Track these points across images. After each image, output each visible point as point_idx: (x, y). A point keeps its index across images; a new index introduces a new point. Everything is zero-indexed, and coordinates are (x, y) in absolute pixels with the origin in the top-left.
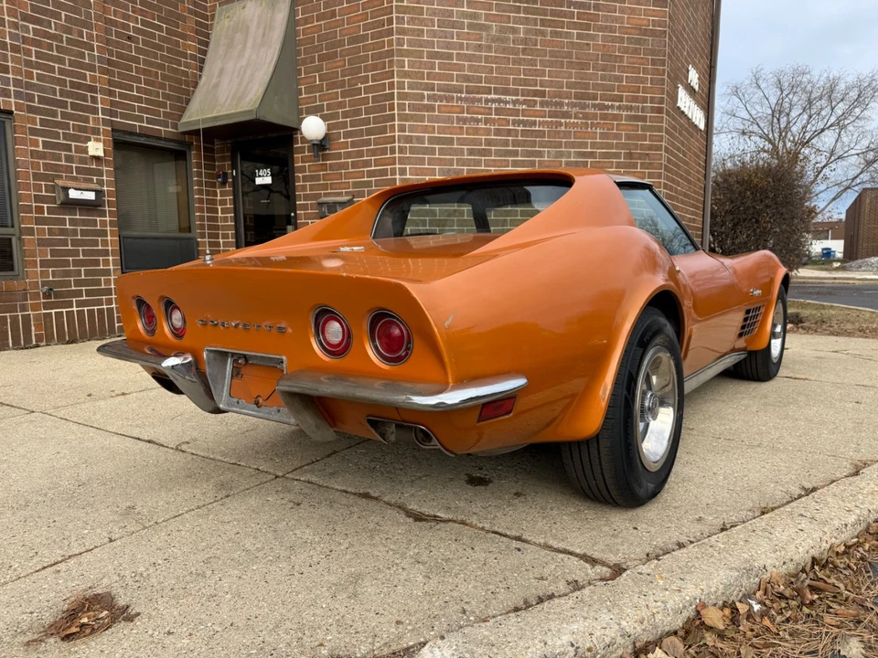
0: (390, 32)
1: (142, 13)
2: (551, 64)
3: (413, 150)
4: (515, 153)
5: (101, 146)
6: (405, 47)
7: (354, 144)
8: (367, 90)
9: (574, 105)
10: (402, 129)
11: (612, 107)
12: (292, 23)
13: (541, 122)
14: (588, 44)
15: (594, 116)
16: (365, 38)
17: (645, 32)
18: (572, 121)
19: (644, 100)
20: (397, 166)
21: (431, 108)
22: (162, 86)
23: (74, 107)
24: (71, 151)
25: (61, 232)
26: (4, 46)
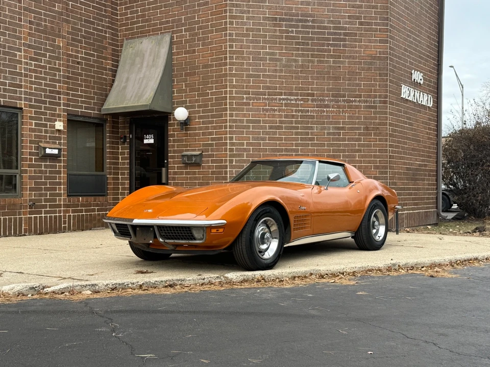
0: (225, 64)
1: (85, 48)
2: (318, 78)
3: (237, 127)
4: (297, 128)
5: (62, 124)
6: (234, 72)
7: (203, 123)
8: (212, 94)
9: (332, 101)
10: (231, 115)
11: (355, 101)
12: (170, 54)
13: (312, 110)
14: (339, 66)
15: (344, 107)
16: (212, 66)
17: (374, 58)
18: (330, 109)
19: (375, 97)
20: (228, 136)
21: (248, 104)
22: (93, 88)
23: (50, 103)
24: (47, 127)
25: (40, 172)
26: (21, 74)
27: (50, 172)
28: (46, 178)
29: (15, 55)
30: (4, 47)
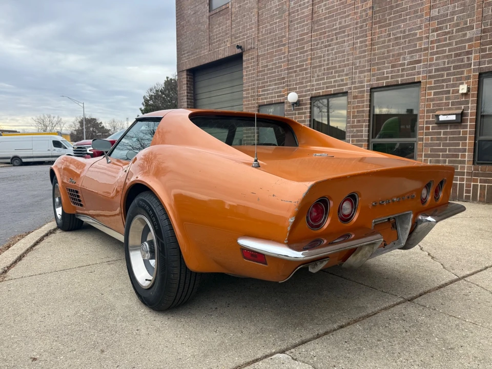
5: (466, 86)
23: (455, 68)
24: (449, 93)
25: (438, 139)
26: (420, 50)
27: (451, 139)
28: (444, 145)
29: (416, 34)
30: (404, 32)
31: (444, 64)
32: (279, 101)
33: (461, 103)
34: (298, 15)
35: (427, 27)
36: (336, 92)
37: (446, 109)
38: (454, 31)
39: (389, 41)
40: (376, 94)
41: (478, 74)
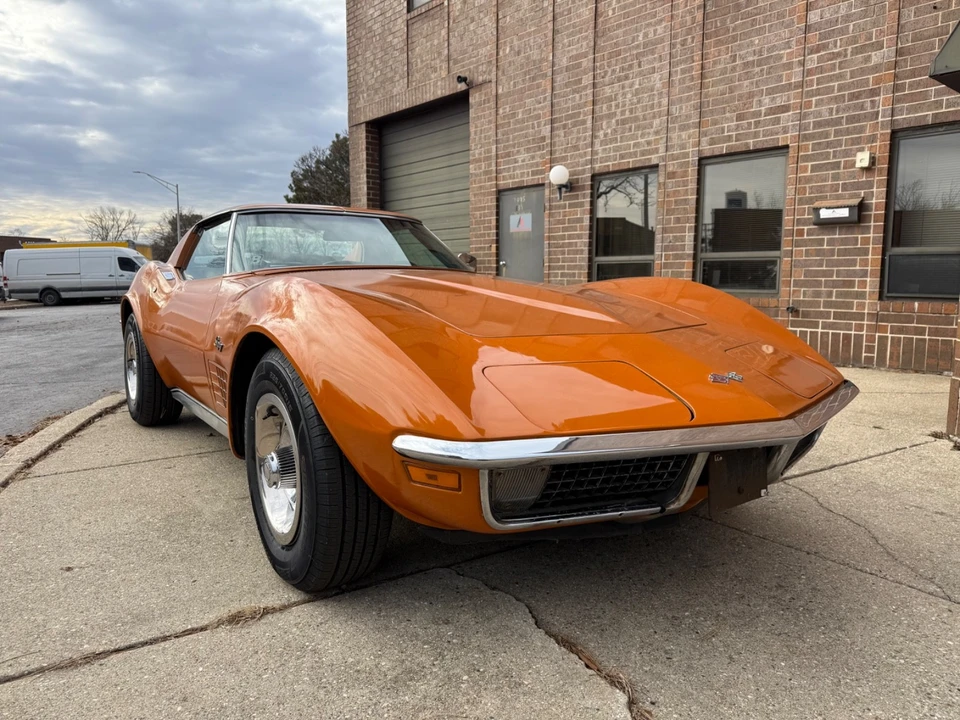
5: (869, 154)
23: (850, 120)
24: (839, 168)
25: (818, 253)
26: (789, 87)
27: (841, 253)
28: (830, 263)
29: (780, 57)
30: (760, 52)
31: (831, 113)
32: (536, 182)
33: (858, 186)
34: (570, 20)
35: (801, 44)
36: (637, 165)
37: (831, 197)
38: (849, 52)
39: (734, 69)
40: (709, 170)
41: (889, 131)
